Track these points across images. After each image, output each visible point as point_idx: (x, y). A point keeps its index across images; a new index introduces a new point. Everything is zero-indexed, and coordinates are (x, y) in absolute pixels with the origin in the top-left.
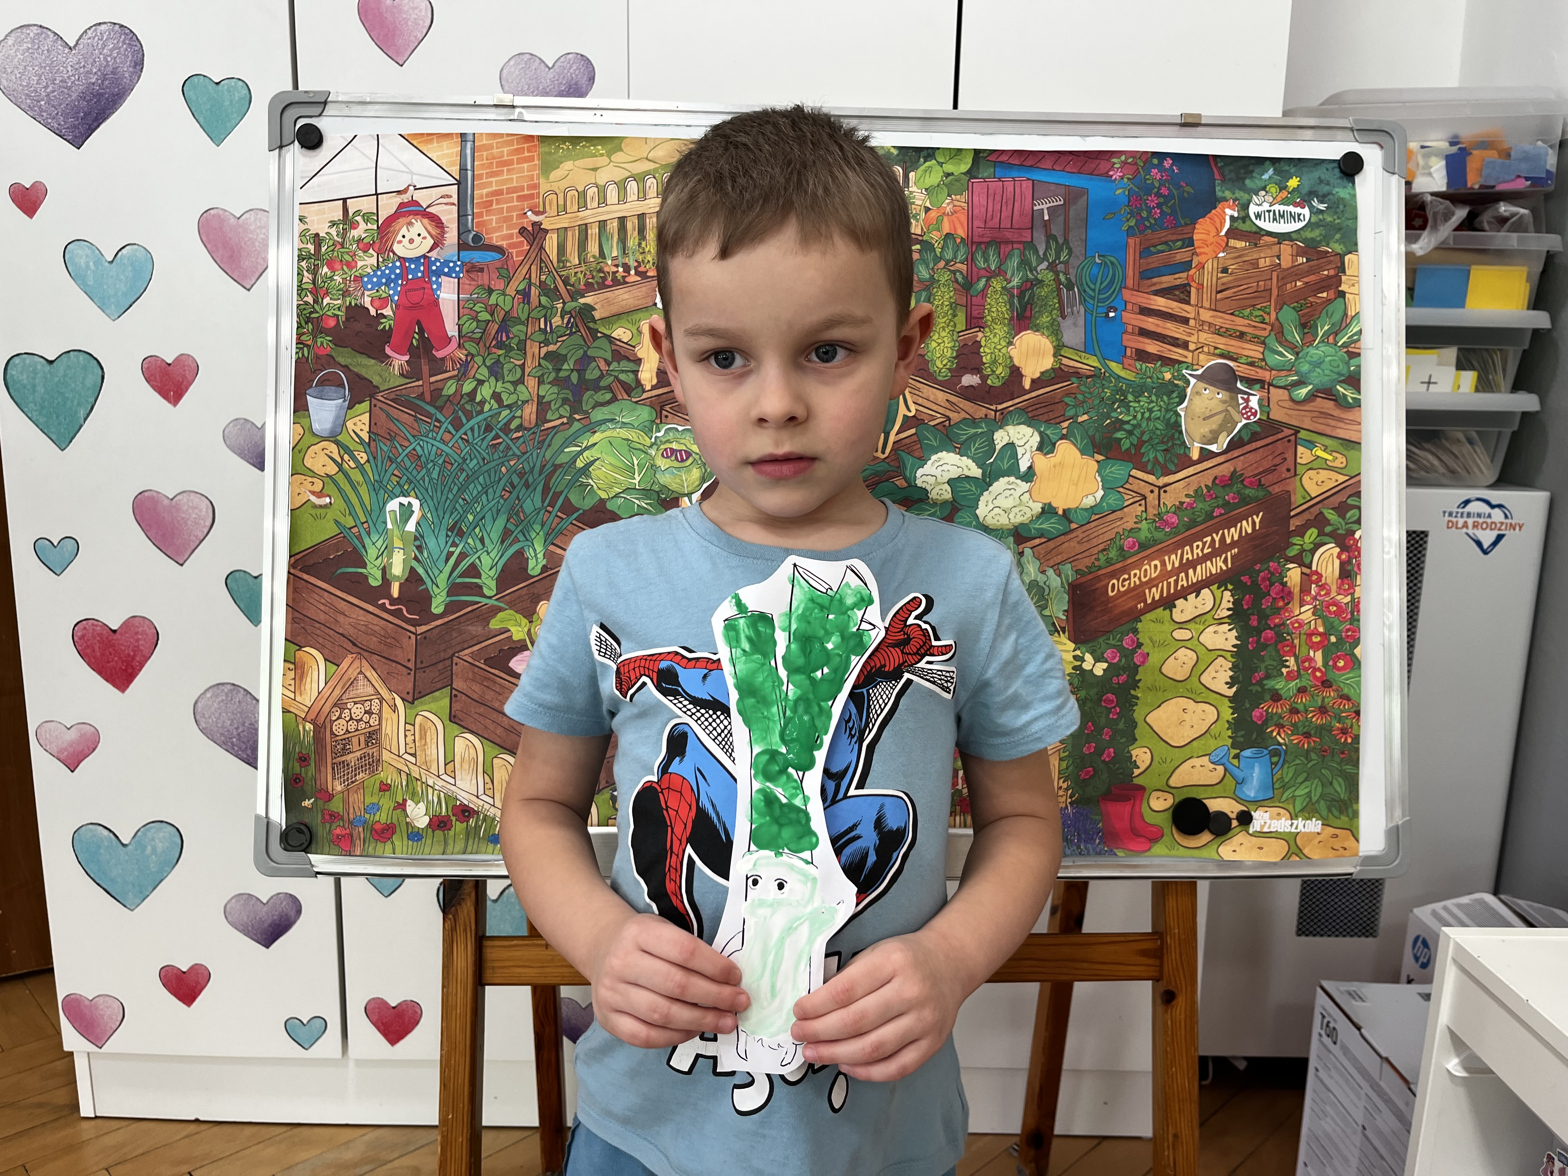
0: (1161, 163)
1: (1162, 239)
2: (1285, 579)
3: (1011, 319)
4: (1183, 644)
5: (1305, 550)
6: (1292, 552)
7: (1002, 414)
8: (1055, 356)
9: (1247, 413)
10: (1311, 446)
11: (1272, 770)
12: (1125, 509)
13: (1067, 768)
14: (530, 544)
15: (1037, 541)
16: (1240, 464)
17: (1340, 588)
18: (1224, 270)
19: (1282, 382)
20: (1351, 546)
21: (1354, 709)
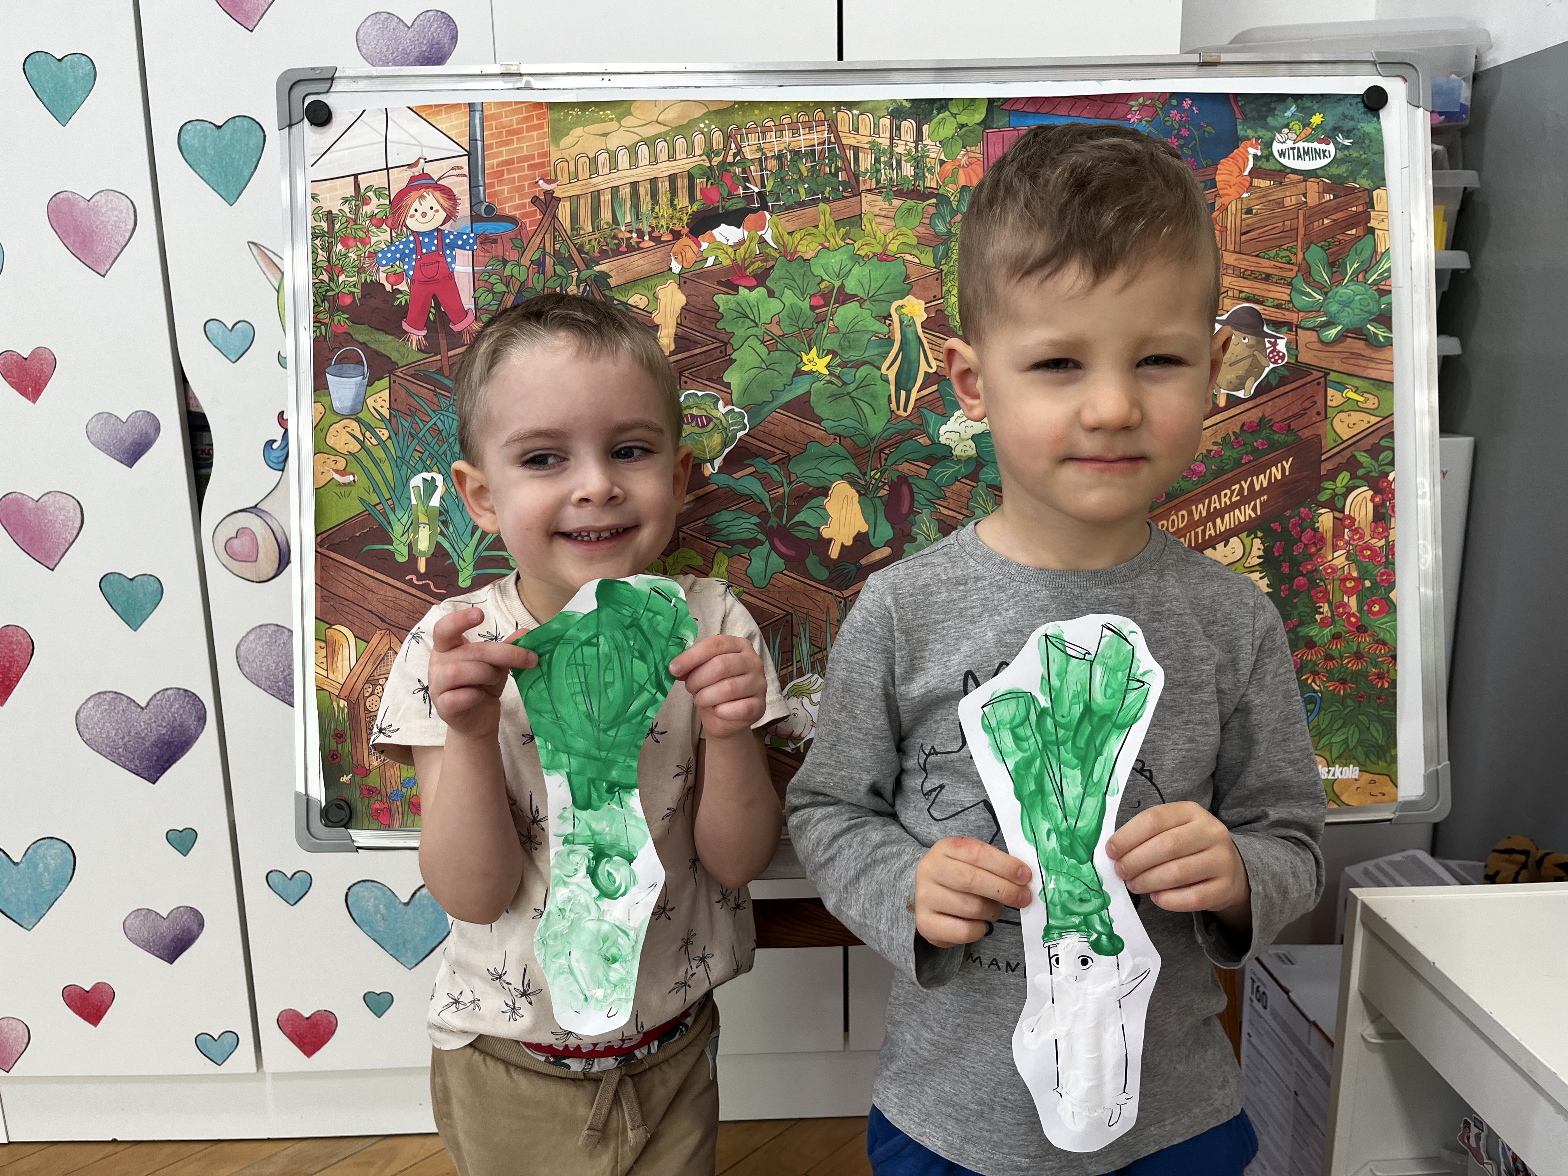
0: (1180, 104)
2: (1317, 525)
5: (1337, 495)
6: (1323, 497)
9: (1274, 357)
10: (1341, 387)
16: (1268, 410)
17: (1373, 532)
18: (1249, 211)
19: (1310, 324)
20: (1385, 488)
21: (1391, 653)
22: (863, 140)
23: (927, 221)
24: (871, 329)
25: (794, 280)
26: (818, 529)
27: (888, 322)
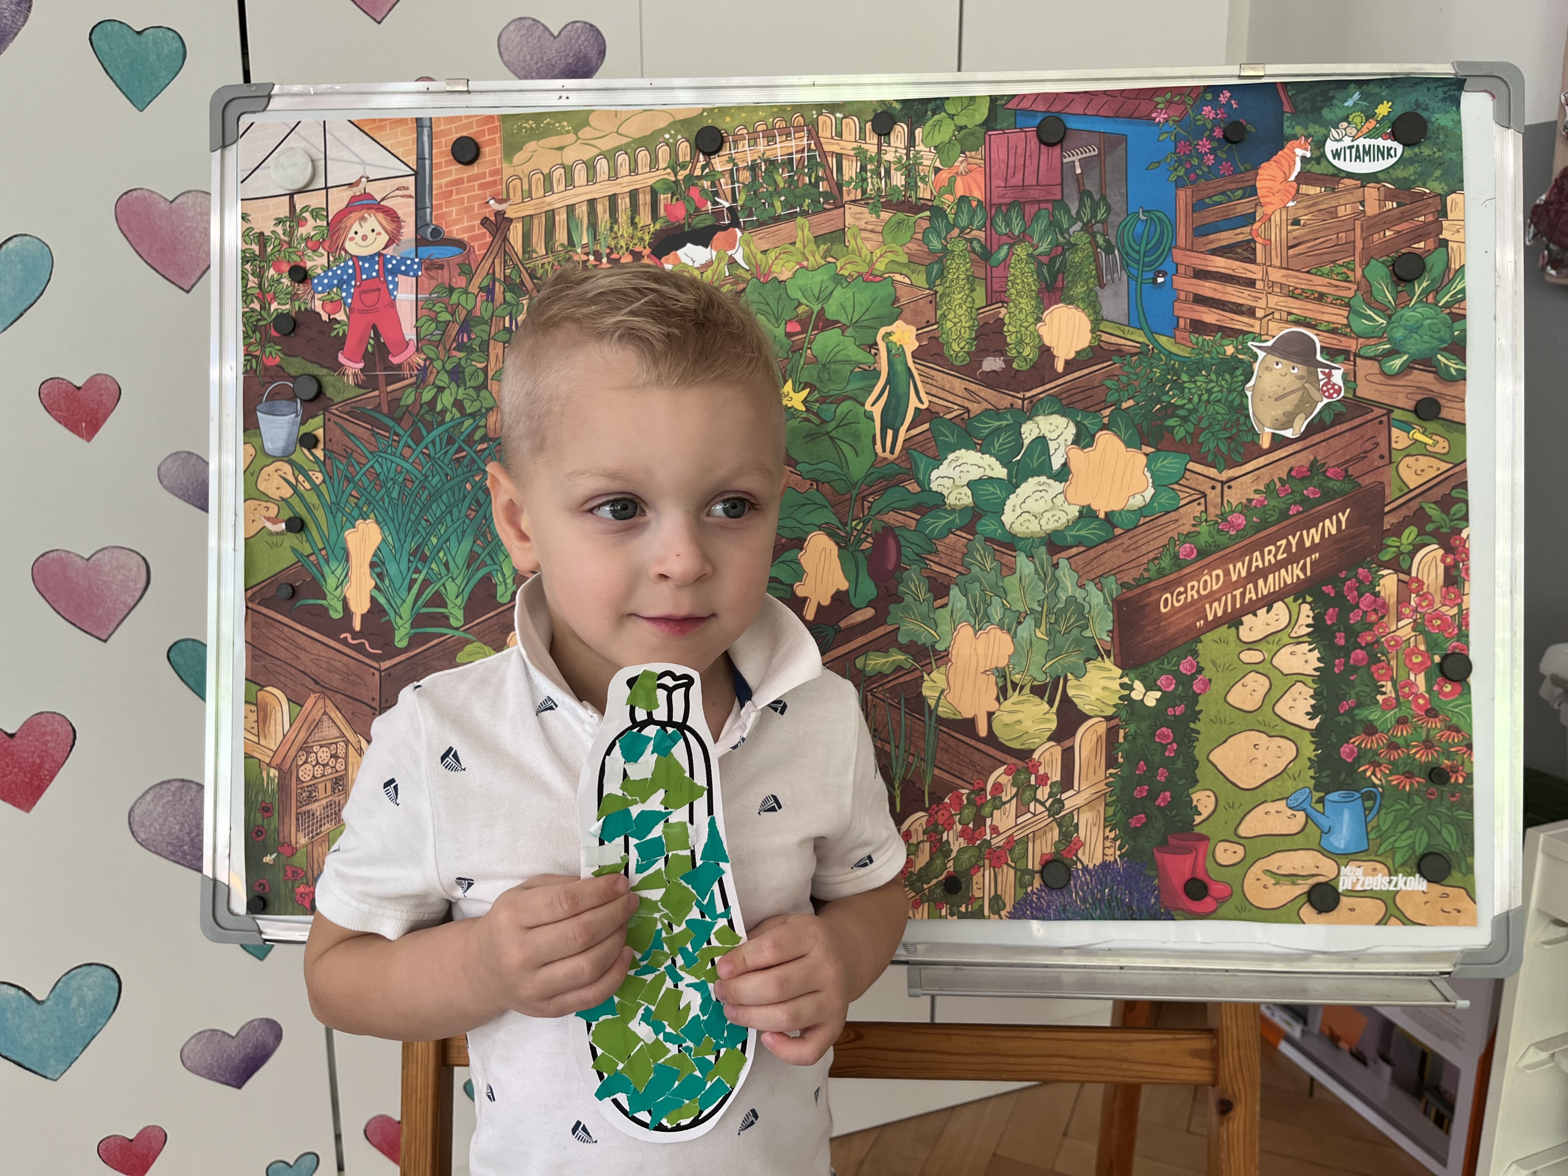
0: (1215, 99)
1: (1219, 189)
2: (1377, 589)
3: (1039, 292)
4: (1254, 668)
5: (1402, 553)
7: (1031, 402)
8: (1093, 331)
9: (1328, 390)
10: (1407, 427)
11: (1366, 816)
12: (1181, 510)
13: (1114, 815)
14: (498, 567)
15: (1074, 551)
16: (1321, 452)
17: (1444, 598)
18: (1296, 222)
19: (1371, 352)
20: (1457, 547)
21: (1465, 742)
22: (847, 146)
23: (920, 236)
24: (854, 359)
25: (768, 304)
26: (792, 586)
27: (873, 351)
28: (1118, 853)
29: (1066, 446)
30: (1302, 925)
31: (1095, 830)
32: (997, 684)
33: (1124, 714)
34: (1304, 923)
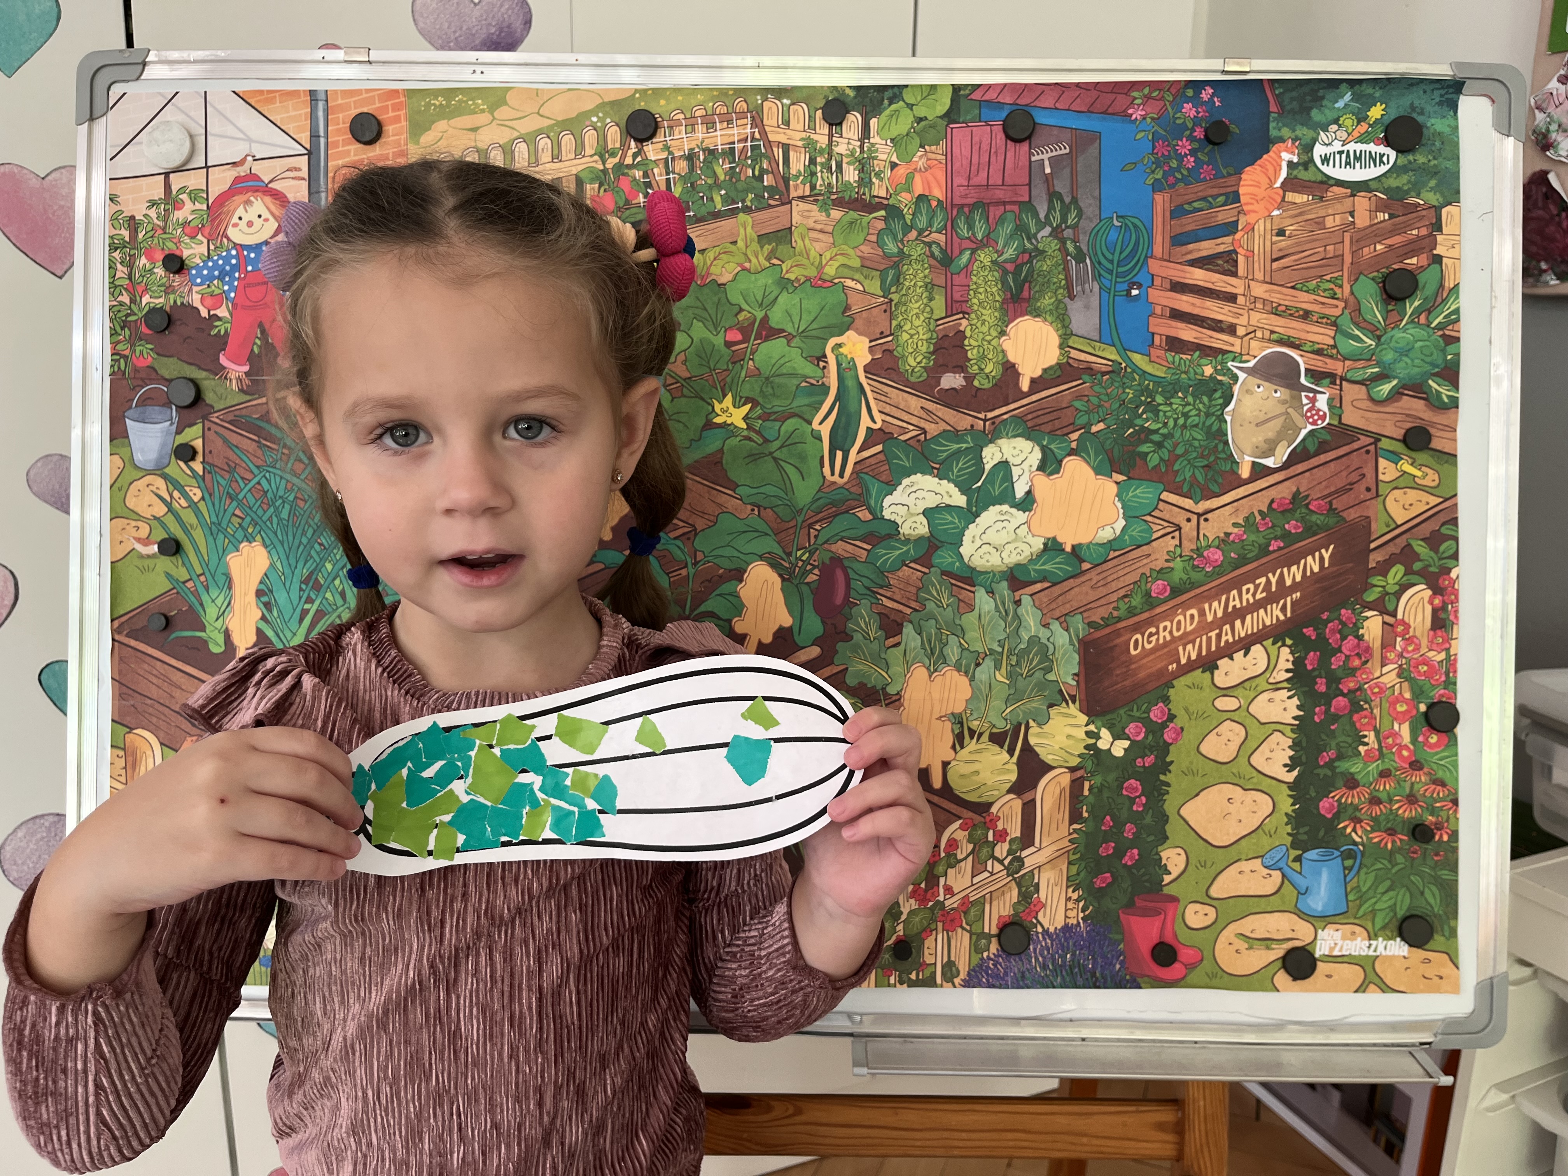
0: (1197, 93)
1: (1201, 194)
2: (1361, 632)
3: (1003, 303)
4: (1229, 716)
5: (1388, 594)
6: (1371, 596)
7: (993, 423)
8: (1061, 347)
9: (1312, 416)
10: (1395, 458)
11: (1345, 876)
12: (1154, 544)
13: (1078, 874)
15: (1039, 586)
16: (1304, 483)
17: (1431, 642)
18: (1281, 233)
19: (1358, 375)
20: (1446, 588)
21: (1451, 797)
22: (795, 136)
23: (874, 238)
24: (800, 372)
25: (706, 310)
26: (729, 621)
27: (822, 364)
28: (1081, 915)
29: (1031, 473)
30: (1276, 994)
31: (1057, 890)
32: (953, 731)
33: (1089, 765)
34: (1278, 991)
